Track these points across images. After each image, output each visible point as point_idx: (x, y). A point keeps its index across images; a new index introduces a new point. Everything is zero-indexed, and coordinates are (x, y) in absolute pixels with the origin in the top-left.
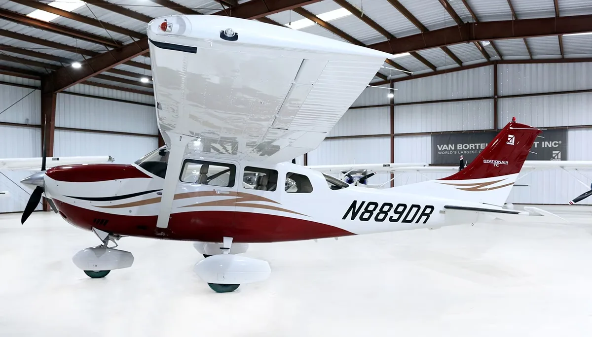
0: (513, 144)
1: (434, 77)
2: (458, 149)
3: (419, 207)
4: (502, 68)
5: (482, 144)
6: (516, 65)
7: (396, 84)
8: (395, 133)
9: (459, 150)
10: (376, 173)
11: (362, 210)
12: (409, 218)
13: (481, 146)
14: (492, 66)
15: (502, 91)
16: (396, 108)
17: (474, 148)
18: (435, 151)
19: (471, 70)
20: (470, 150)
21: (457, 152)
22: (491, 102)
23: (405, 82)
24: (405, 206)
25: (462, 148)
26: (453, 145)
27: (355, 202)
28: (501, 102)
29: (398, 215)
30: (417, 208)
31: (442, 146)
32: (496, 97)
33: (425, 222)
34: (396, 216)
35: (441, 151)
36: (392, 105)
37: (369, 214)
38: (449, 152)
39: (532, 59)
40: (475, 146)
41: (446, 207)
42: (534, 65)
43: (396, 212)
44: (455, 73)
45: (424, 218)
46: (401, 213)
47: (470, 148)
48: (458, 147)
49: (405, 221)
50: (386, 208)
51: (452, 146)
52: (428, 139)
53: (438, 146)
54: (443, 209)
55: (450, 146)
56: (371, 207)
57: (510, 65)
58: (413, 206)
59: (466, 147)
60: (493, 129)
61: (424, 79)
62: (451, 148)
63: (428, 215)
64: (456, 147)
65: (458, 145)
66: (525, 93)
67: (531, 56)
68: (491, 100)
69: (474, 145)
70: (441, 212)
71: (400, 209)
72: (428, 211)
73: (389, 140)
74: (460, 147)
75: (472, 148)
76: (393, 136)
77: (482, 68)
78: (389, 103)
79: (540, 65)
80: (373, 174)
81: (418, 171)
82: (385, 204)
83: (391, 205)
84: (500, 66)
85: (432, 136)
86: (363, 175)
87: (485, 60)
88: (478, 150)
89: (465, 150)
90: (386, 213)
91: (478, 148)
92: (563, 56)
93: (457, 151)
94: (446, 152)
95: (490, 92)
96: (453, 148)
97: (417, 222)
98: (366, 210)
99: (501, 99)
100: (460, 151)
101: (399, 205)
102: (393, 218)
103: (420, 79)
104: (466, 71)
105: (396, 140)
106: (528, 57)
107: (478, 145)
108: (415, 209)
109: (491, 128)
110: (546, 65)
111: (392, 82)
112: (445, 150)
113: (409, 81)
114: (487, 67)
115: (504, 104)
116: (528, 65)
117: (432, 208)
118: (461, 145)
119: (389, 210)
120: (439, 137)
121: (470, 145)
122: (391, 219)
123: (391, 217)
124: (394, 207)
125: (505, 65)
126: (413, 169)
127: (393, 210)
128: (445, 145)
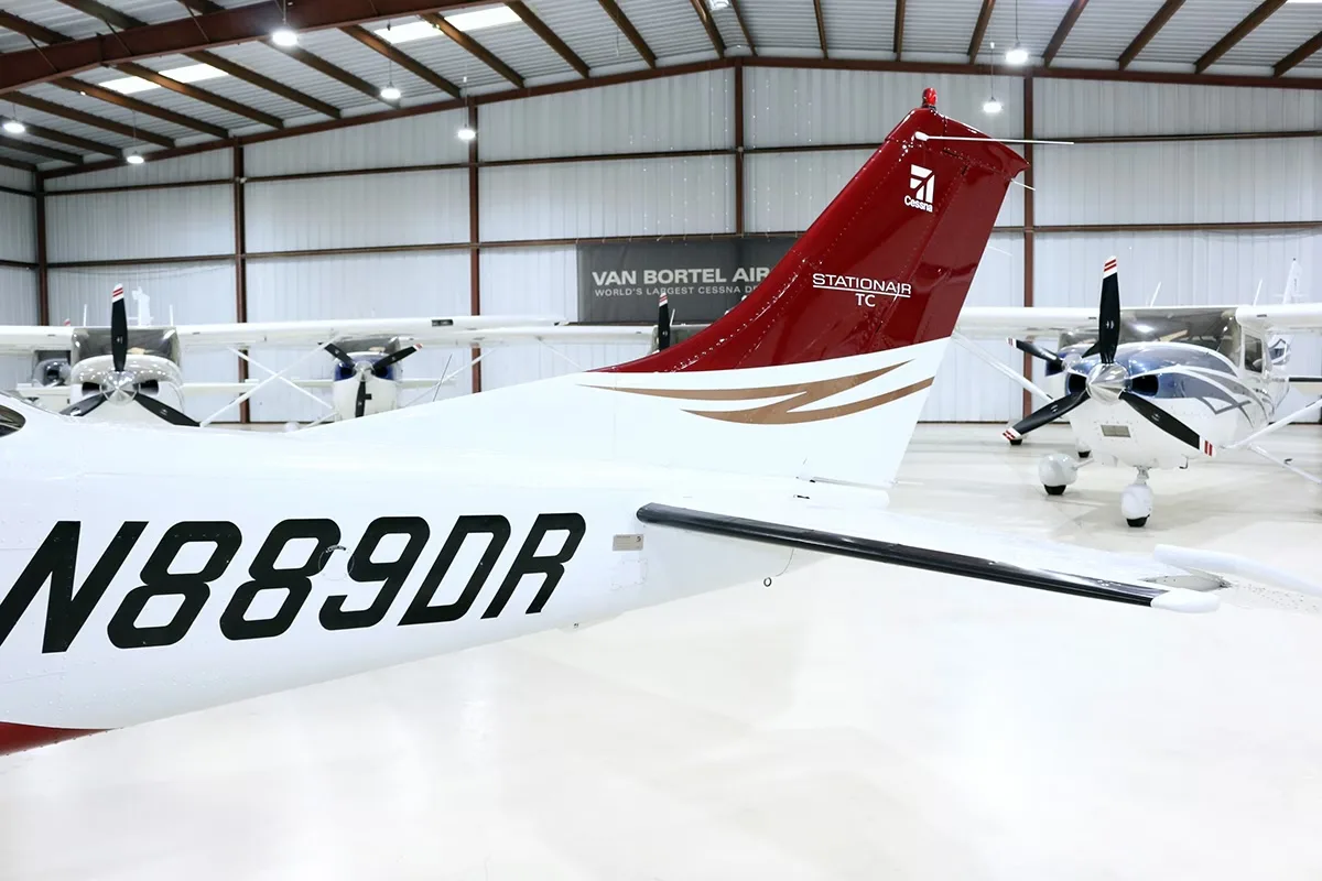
0: (930, 209)
1: (584, 93)
2: (646, 282)
3: (497, 526)
4: (756, 77)
5: (705, 271)
6: (789, 71)
7: (483, 109)
8: (481, 240)
9: (648, 286)
10: (420, 347)
11: (128, 577)
12: (446, 595)
13: (705, 276)
14: (730, 72)
15: (754, 137)
16: (485, 175)
17: (686, 281)
18: (587, 288)
19: (677, 79)
20: (677, 285)
21: (644, 292)
22: (727, 163)
23: (508, 103)
24: (417, 529)
25: (654, 281)
26: (634, 273)
27: (65, 535)
28: (753, 164)
29: (376, 587)
30: (487, 537)
31: (605, 274)
32: (740, 149)
33: (536, 606)
34: (361, 596)
35: (603, 287)
36: (474, 164)
37: (178, 600)
38: (624, 292)
39: (826, 57)
40: (690, 276)
41: (649, 515)
42: (831, 73)
43: (361, 568)
44: (636, 85)
45: (532, 583)
46: (395, 574)
47: (677, 281)
48: (646, 277)
49: (420, 612)
50: (295, 553)
51: (631, 275)
52: (571, 256)
53: (595, 274)
54: (631, 526)
55: (625, 273)
56: (192, 558)
57: (774, 71)
58: (466, 525)
59: (666, 277)
60: (734, 231)
61: (558, 96)
62: (627, 280)
63: (554, 569)
64: (640, 277)
65: (646, 272)
66: (810, 142)
67: (825, 53)
68: (727, 156)
69: (685, 272)
70: (622, 542)
71: (390, 548)
72: (553, 543)
73: (465, 259)
74: (651, 277)
75: (681, 280)
76: (476, 248)
77: (705, 74)
78: (465, 157)
79: (845, 73)
80: (411, 350)
81: (540, 338)
82: (288, 530)
83: (326, 532)
84: (748, 71)
85: (578, 249)
86: (385, 352)
87: (713, 55)
88: (696, 286)
89: (664, 285)
90: (298, 584)
91: (695, 280)
92: (899, 56)
93: (644, 287)
94: (616, 292)
95: (725, 138)
96: (633, 281)
97: (494, 610)
98: (157, 577)
99: (753, 155)
100: (651, 287)
101: (380, 527)
102: (344, 608)
103: (547, 98)
104: (664, 80)
105: (484, 257)
106: (817, 53)
107: (695, 272)
108: (477, 543)
109: (728, 230)
110: (859, 74)
111: (472, 105)
112: (614, 285)
113: (519, 102)
114: (719, 72)
115: (760, 169)
116: (817, 72)
117: (574, 524)
118: (654, 273)
119: (317, 562)
120: (597, 252)
121: (677, 272)
122: (334, 615)
123: (334, 602)
124: (351, 539)
125: (761, 70)
126: (527, 335)
127: (339, 559)
128: (613, 273)
